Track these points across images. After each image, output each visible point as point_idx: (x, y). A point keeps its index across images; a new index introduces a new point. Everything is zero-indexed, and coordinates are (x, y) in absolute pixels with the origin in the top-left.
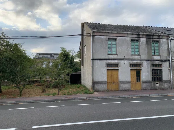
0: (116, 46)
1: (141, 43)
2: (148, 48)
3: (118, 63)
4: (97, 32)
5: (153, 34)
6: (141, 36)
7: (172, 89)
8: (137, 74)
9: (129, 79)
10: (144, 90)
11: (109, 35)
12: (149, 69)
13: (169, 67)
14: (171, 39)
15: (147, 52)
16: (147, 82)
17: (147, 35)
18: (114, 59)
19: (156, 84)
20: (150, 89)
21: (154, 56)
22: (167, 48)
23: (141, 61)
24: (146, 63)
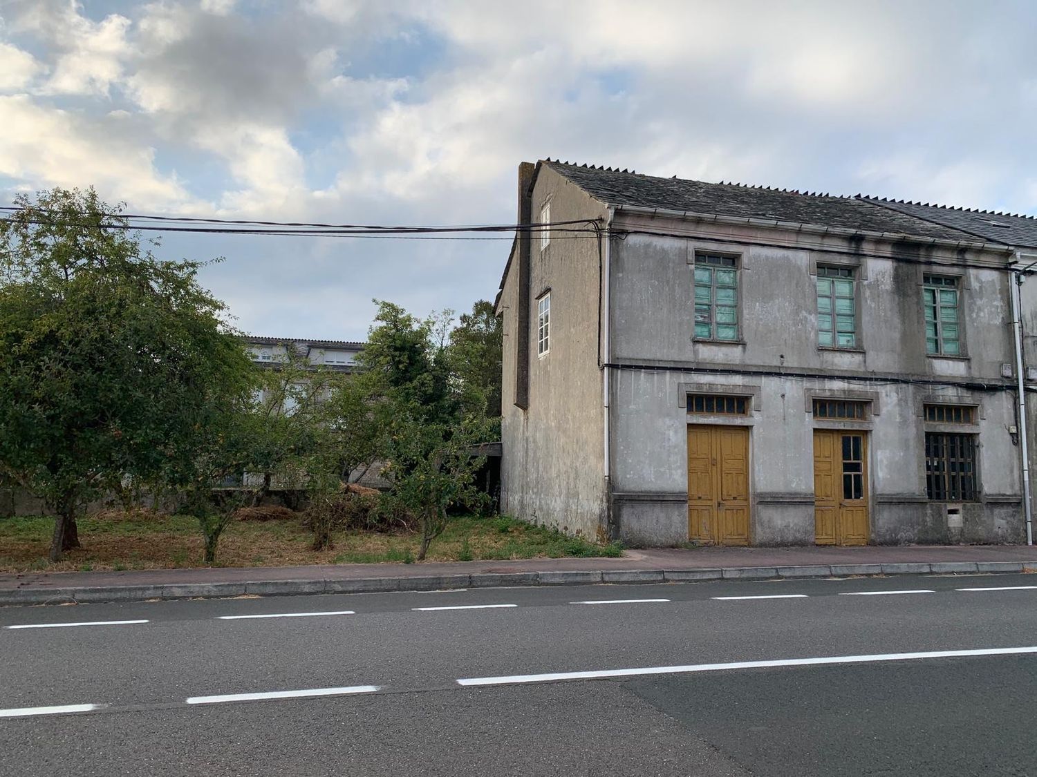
0: (738, 298)
1: (870, 286)
2: (904, 314)
3: (747, 392)
4: (639, 215)
5: (930, 239)
6: (867, 248)
7: (1030, 543)
8: (846, 455)
9: (804, 483)
10: (881, 544)
11: (703, 231)
12: (912, 431)
13: (1013, 421)
14: (1025, 272)
15: (897, 335)
16: (900, 503)
17: (900, 244)
18: (727, 368)
19: (944, 512)
20: (916, 539)
21: (934, 361)
22: (1003, 318)
23: (868, 382)
24: (894, 398)
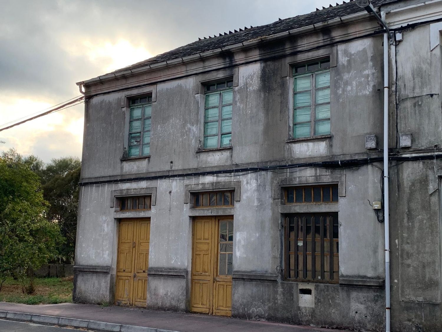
1: (240, 91)
2: (267, 108)
3: (148, 192)
6: (239, 58)
9: (180, 260)
12: (269, 213)
13: (378, 196)
15: (260, 128)
16: (251, 280)
17: (262, 46)
18: (138, 176)
19: (295, 291)
20: (266, 315)
21: (294, 145)
22: (374, 86)
23: (233, 174)
24: (254, 184)
